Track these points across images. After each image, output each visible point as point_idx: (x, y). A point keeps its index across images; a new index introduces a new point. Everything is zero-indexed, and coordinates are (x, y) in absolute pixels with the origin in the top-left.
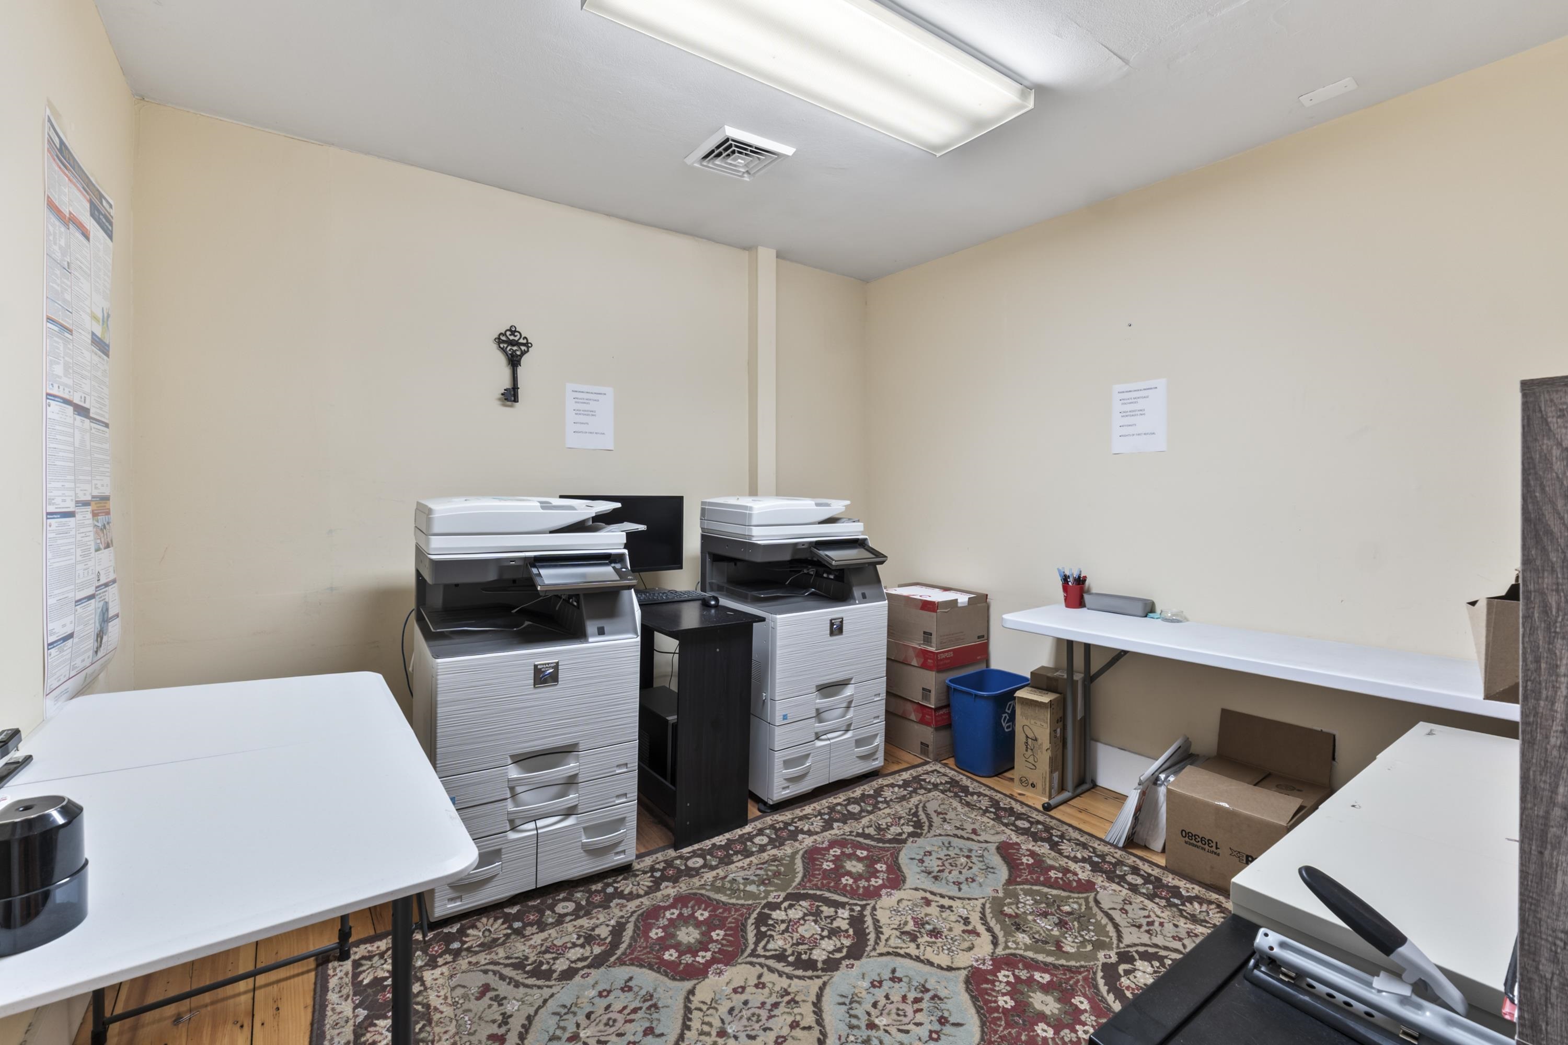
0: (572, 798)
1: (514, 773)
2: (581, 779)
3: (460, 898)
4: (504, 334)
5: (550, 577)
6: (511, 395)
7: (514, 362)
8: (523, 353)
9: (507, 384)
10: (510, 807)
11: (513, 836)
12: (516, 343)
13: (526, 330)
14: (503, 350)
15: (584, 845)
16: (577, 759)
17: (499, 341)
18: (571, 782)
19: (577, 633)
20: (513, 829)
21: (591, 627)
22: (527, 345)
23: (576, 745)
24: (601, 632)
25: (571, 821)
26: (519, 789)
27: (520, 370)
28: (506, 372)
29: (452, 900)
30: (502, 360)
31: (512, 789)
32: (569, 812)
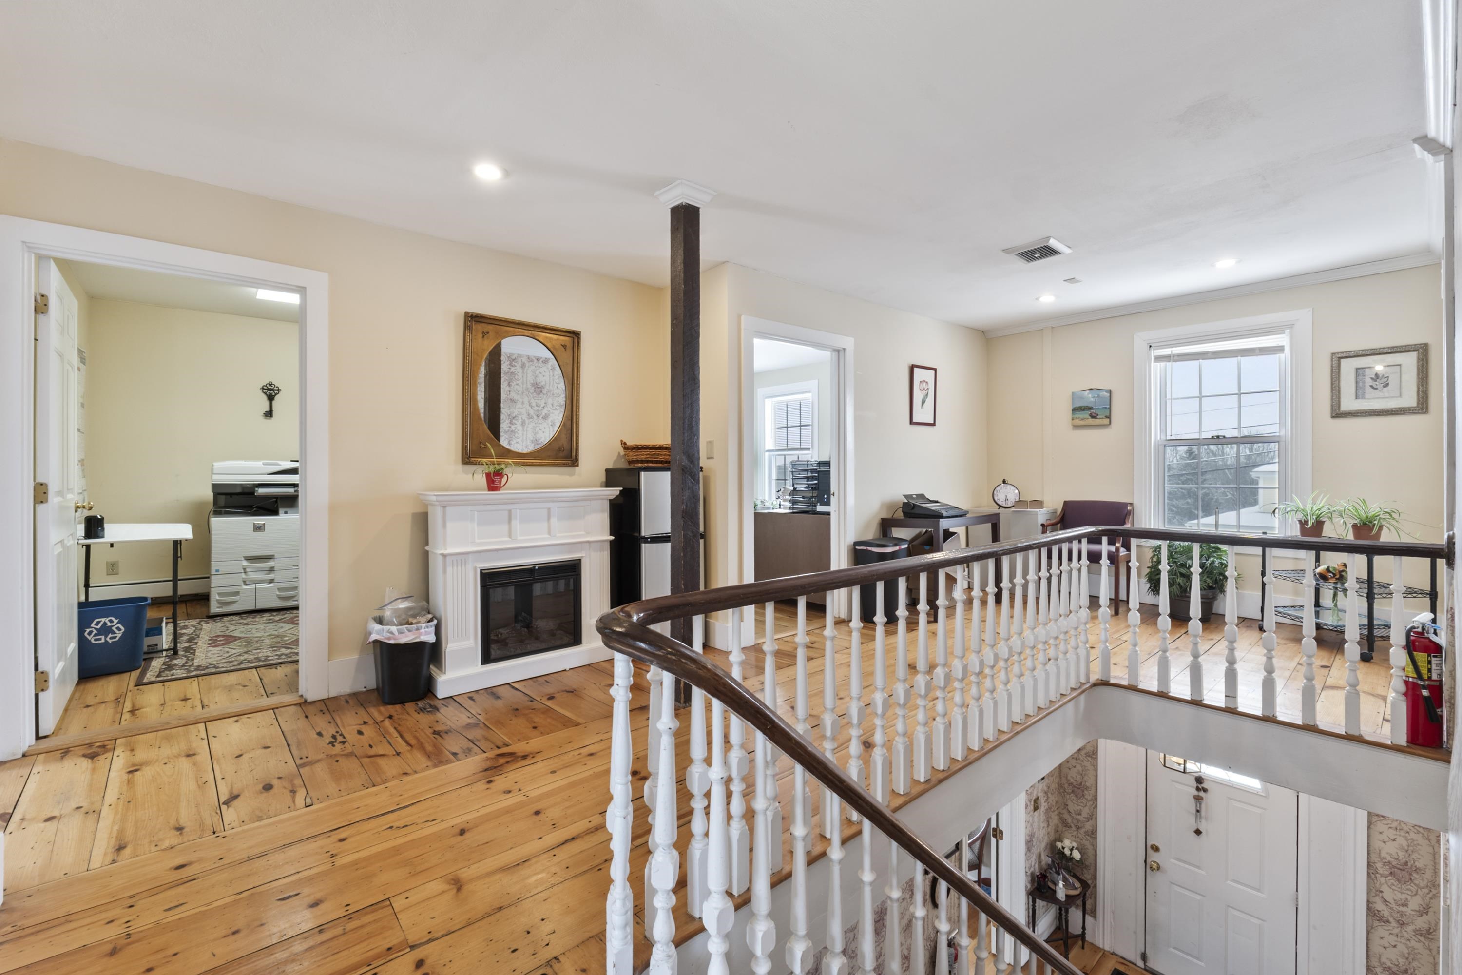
0: (271, 576)
1: (245, 563)
2: (275, 569)
3: (222, 607)
4: (266, 386)
5: (261, 491)
6: (269, 414)
7: (271, 398)
8: (276, 394)
9: (268, 409)
10: (243, 576)
11: (245, 587)
12: (273, 390)
13: (277, 383)
14: (265, 393)
15: (277, 595)
16: (274, 561)
17: (263, 389)
18: (271, 570)
19: (276, 513)
20: (245, 585)
21: (281, 511)
22: (278, 390)
23: (273, 555)
24: (286, 513)
25: (271, 585)
26: (248, 570)
27: (274, 402)
28: (267, 403)
29: (218, 608)
30: (265, 397)
31: (244, 569)
32: (271, 581)
